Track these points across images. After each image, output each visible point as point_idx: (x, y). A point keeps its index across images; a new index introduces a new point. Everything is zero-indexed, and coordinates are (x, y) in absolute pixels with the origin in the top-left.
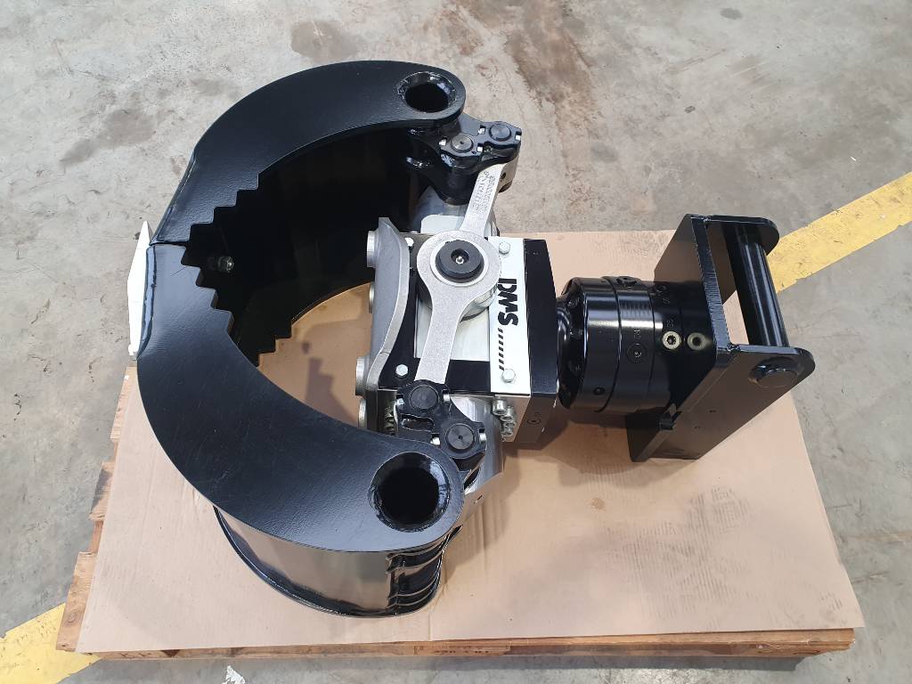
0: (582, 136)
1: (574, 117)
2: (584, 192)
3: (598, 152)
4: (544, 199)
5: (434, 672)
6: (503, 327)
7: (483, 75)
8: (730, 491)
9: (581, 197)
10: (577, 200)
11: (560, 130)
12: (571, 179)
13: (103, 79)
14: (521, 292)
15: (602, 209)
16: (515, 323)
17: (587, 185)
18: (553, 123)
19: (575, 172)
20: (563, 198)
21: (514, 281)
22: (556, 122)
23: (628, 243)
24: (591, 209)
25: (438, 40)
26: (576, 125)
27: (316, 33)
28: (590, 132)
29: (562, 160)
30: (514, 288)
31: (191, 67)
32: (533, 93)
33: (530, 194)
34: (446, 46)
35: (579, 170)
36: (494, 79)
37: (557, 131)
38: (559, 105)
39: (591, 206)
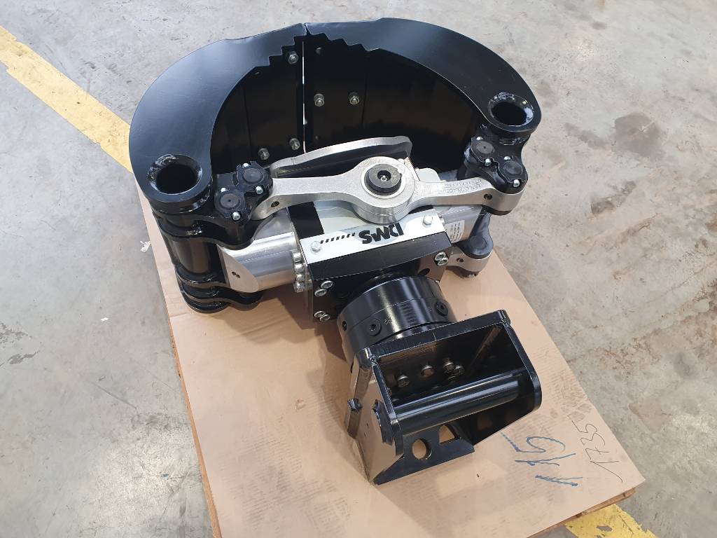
0: (691, 342)
1: (709, 330)
2: (627, 358)
3: (681, 360)
4: (596, 327)
5: (170, 353)
6: (357, 235)
7: (697, 246)
8: (349, 515)
9: (618, 356)
10: (614, 354)
11: (683, 322)
12: (635, 344)
13: (512, 42)
14: (393, 240)
15: (618, 378)
16: (364, 242)
17: (636, 359)
18: (686, 315)
19: (644, 346)
20: (609, 342)
21: (401, 233)
22: (690, 317)
23: (562, 378)
24: (611, 368)
25: (708, 204)
26: (700, 333)
27: (643, 128)
28: (701, 348)
29: (650, 331)
30: (395, 235)
31: (554, 76)
32: (710, 290)
33: (594, 315)
34: (706, 211)
35: (648, 348)
36: (699, 256)
37: (680, 319)
38: (711, 313)
39: (614, 368)
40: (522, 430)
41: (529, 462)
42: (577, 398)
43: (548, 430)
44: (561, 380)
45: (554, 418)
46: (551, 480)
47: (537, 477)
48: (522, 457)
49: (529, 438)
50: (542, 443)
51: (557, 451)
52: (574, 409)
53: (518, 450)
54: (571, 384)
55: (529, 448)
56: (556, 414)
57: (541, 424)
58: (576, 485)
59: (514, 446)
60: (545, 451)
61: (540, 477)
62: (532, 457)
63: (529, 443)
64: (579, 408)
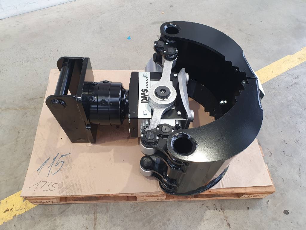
14: (140, 99)
16: (142, 90)
21: (142, 102)
23: (78, 189)
30: (142, 100)
40: (68, 161)
41: (56, 158)
42: (67, 190)
43: (62, 171)
44: (78, 188)
45: (65, 176)
46: (45, 162)
47: (49, 158)
48: (59, 156)
49: (63, 162)
50: (59, 166)
51: (53, 171)
52: (64, 186)
53: (62, 156)
54: (74, 192)
55: (60, 160)
56: (66, 178)
57: (66, 170)
58: (38, 171)
59: (64, 156)
60: (56, 166)
61: (48, 159)
62: (56, 160)
63: (62, 161)
64: (63, 188)
